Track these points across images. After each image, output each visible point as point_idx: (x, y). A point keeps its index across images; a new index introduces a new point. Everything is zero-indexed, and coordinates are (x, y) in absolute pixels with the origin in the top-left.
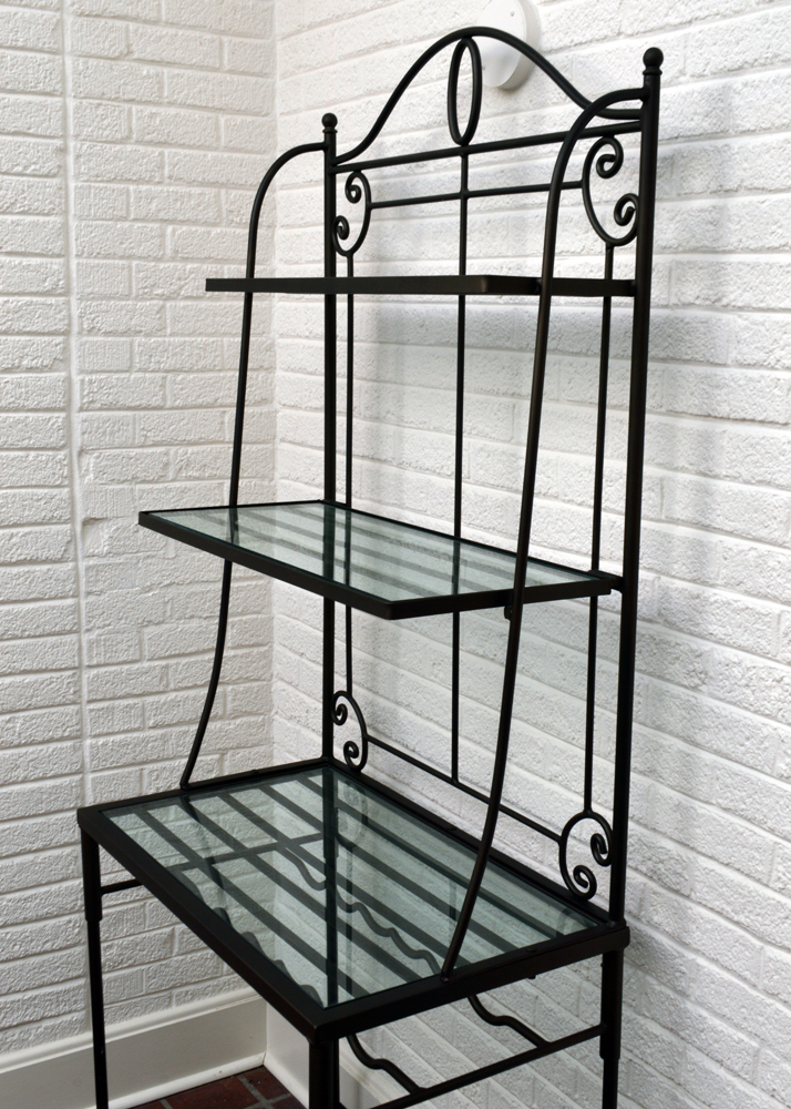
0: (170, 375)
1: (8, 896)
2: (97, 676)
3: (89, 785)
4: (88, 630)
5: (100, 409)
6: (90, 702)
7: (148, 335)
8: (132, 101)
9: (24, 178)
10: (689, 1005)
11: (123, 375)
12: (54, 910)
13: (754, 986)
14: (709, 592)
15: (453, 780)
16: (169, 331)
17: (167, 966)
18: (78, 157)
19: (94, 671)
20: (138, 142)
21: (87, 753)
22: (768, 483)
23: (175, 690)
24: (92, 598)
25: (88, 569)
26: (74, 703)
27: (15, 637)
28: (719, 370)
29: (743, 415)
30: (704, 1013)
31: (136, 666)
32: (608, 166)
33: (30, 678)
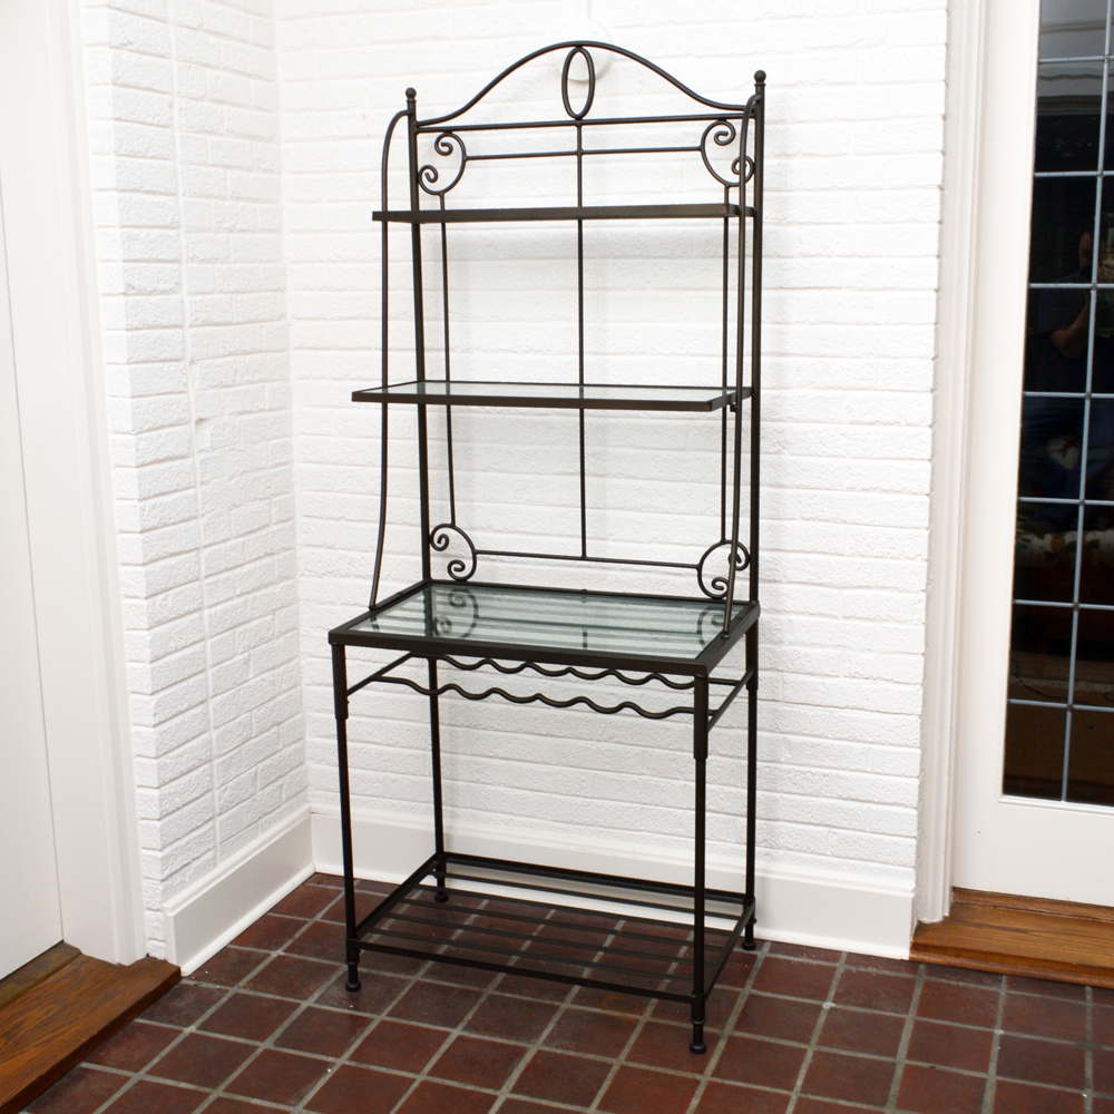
0: (234, 296)
1: (171, 755)
2: (209, 554)
3: (209, 650)
4: (203, 515)
5: (201, 325)
6: (206, 577)
7: (222, 262)
8: (205, 65)
9: (152, 128)
10: (784, 648)
11: (211, 296)
12: (196, 762)
13: (836, 617)
14: (786, 392)
15: (584, 558)
16: (232, 259)
17: (255, 800)
18: (181, 110)
19: (207, 551)
20: (211, 100)
21: (206, 622)
22: (829, 323)
23: (249, 562)
24: (204, 487)
25: (202, 461)
26: (198, 579)
27: (166, 525)
28: (787, 260)
29: (808, 285)
30: (797, 648)
31: (228, 544)
32: (721, 138)
33: (174, 560)
